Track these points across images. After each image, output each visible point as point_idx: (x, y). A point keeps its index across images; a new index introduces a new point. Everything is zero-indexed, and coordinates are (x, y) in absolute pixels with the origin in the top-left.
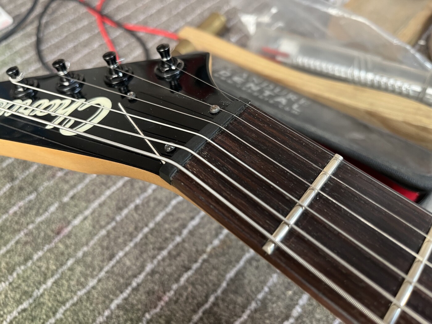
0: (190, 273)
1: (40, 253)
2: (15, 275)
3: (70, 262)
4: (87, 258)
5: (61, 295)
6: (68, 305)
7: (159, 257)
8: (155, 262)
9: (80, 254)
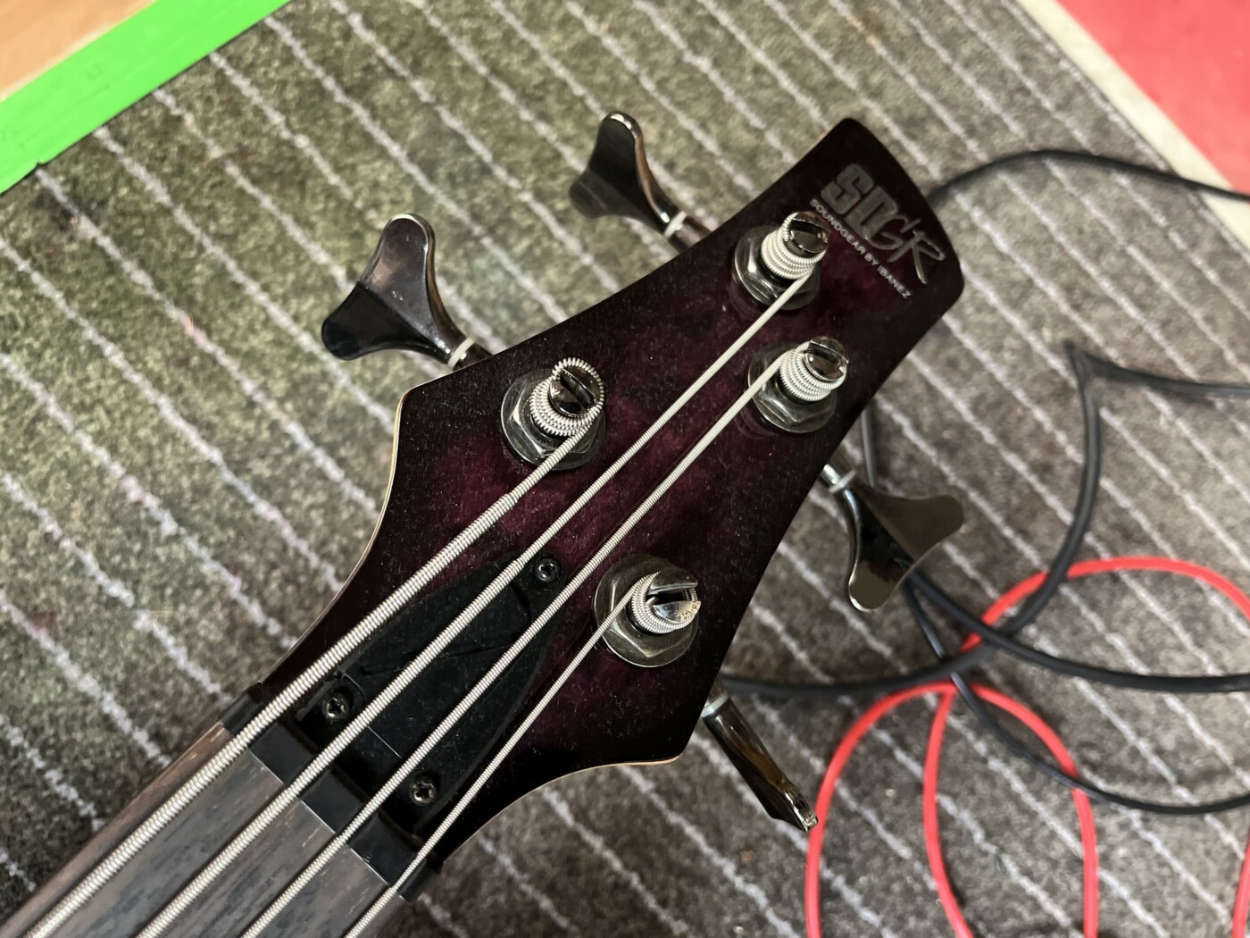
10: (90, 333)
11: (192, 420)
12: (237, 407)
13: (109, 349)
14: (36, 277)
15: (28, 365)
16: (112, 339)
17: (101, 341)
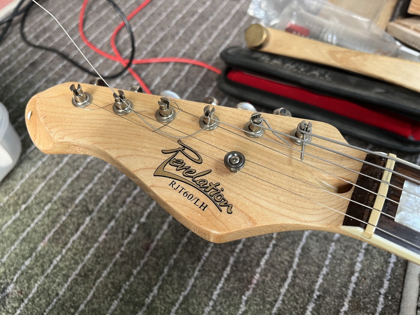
0: (266, 257)
1: (138, 268)
2: (123, 291)
3: (166, 270)
4: (179, 264)
5: (169, 298)
6: (177, 305)
7: (237, 250)
8: (235, 254)
9: (172, 262)
10: (49, 271)
11: (77, 230)
12: (71, 219)
13: (55, 262)
14: (30, 296)
15: (63, 286)
16: (51, 263)
17: (52, 267)
